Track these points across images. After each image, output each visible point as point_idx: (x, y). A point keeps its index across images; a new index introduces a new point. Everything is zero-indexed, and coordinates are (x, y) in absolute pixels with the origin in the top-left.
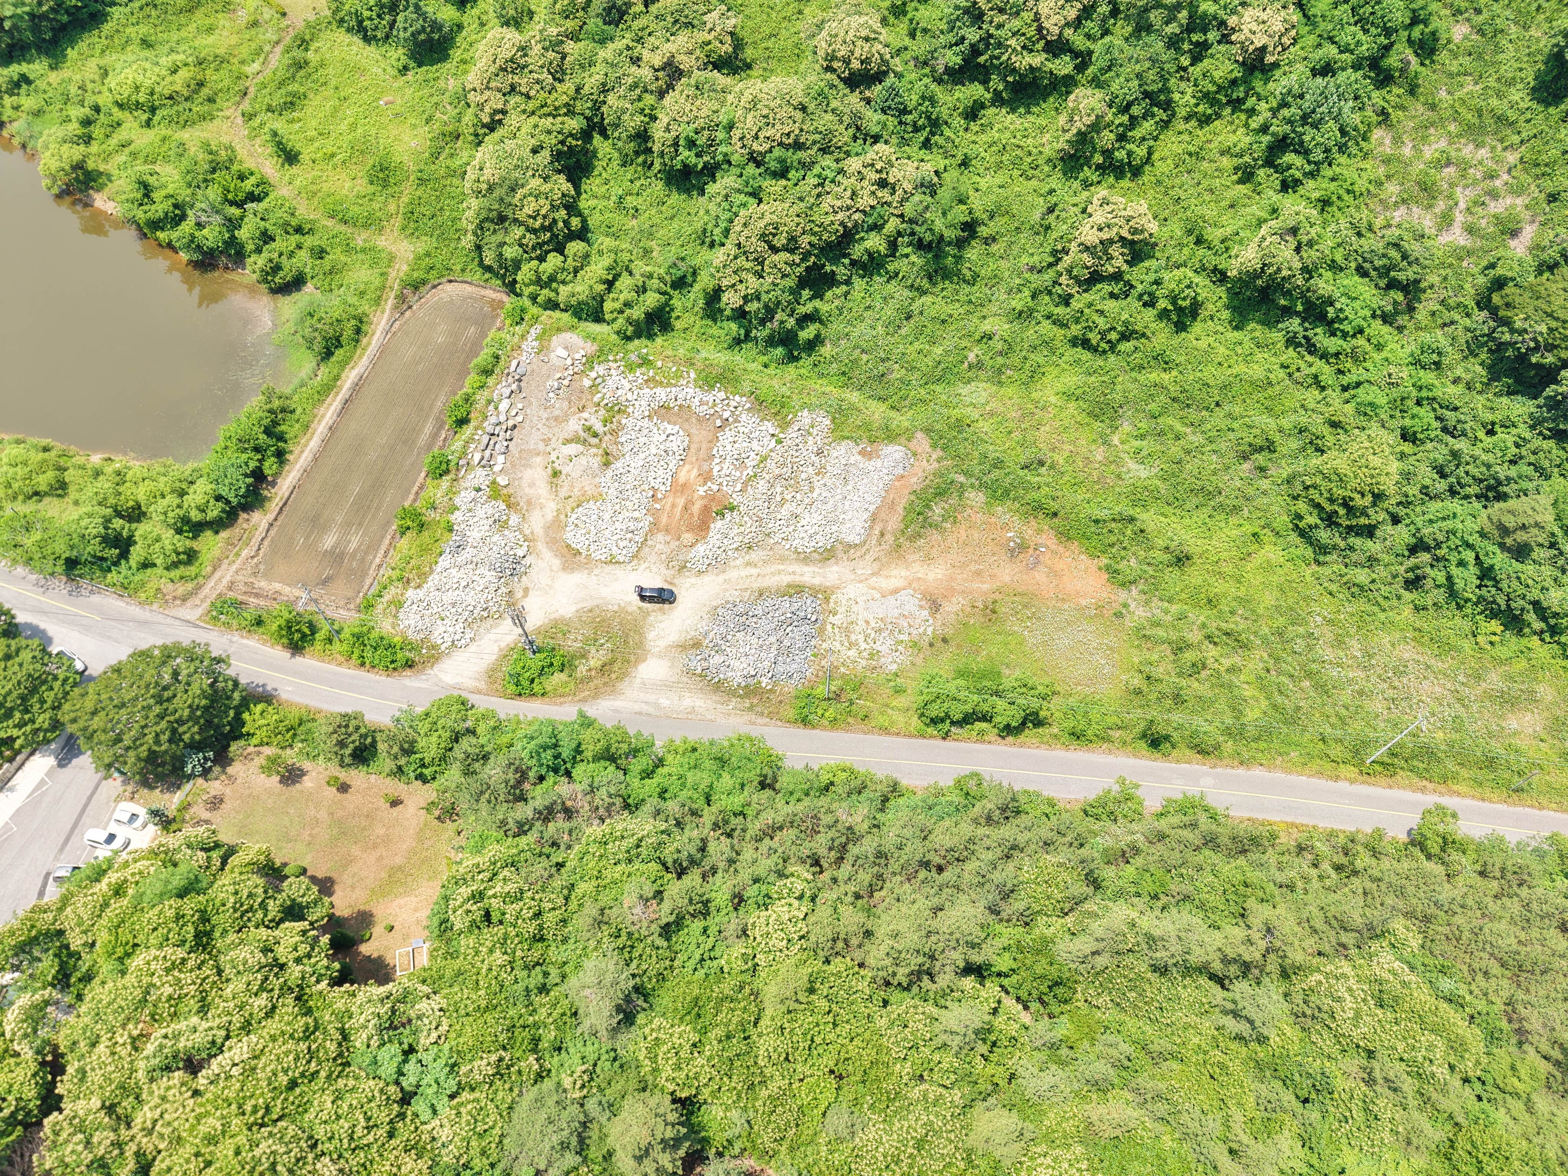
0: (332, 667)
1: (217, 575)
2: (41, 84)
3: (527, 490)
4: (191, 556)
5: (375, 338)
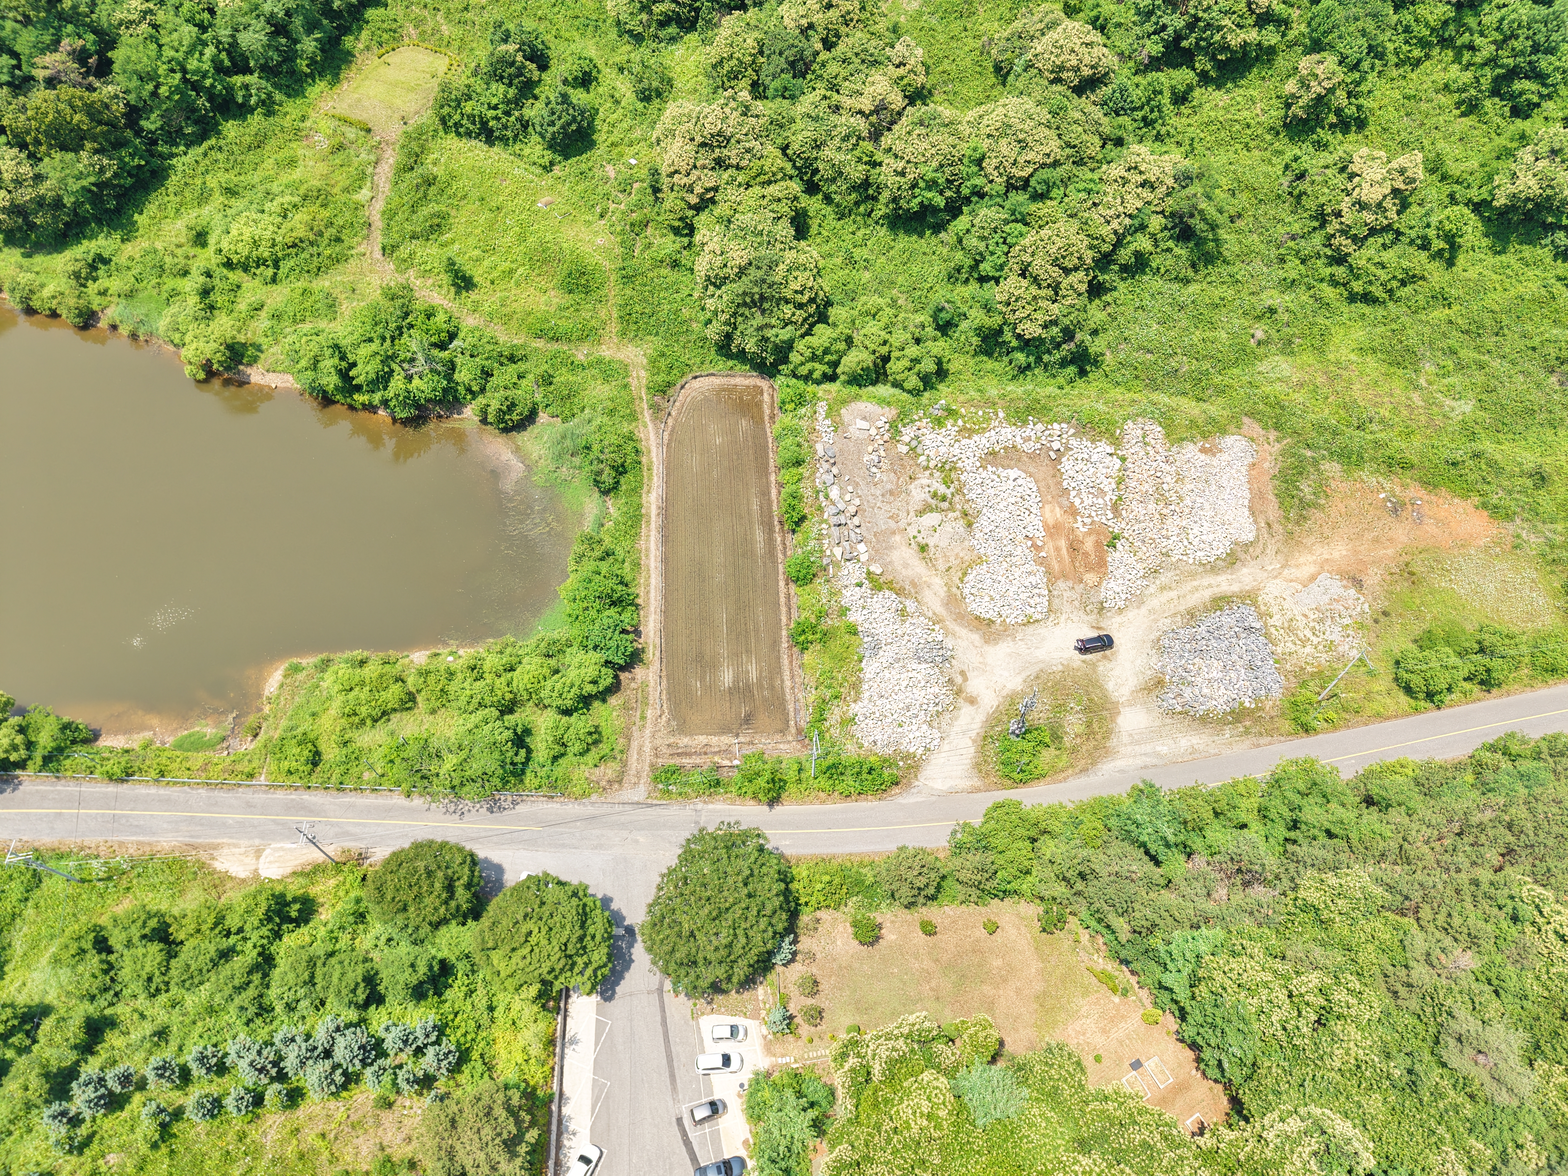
0: (818, 807)
1: (635, 745)
2: (121, 260)
3: (904, 572)
5: (654, 454)
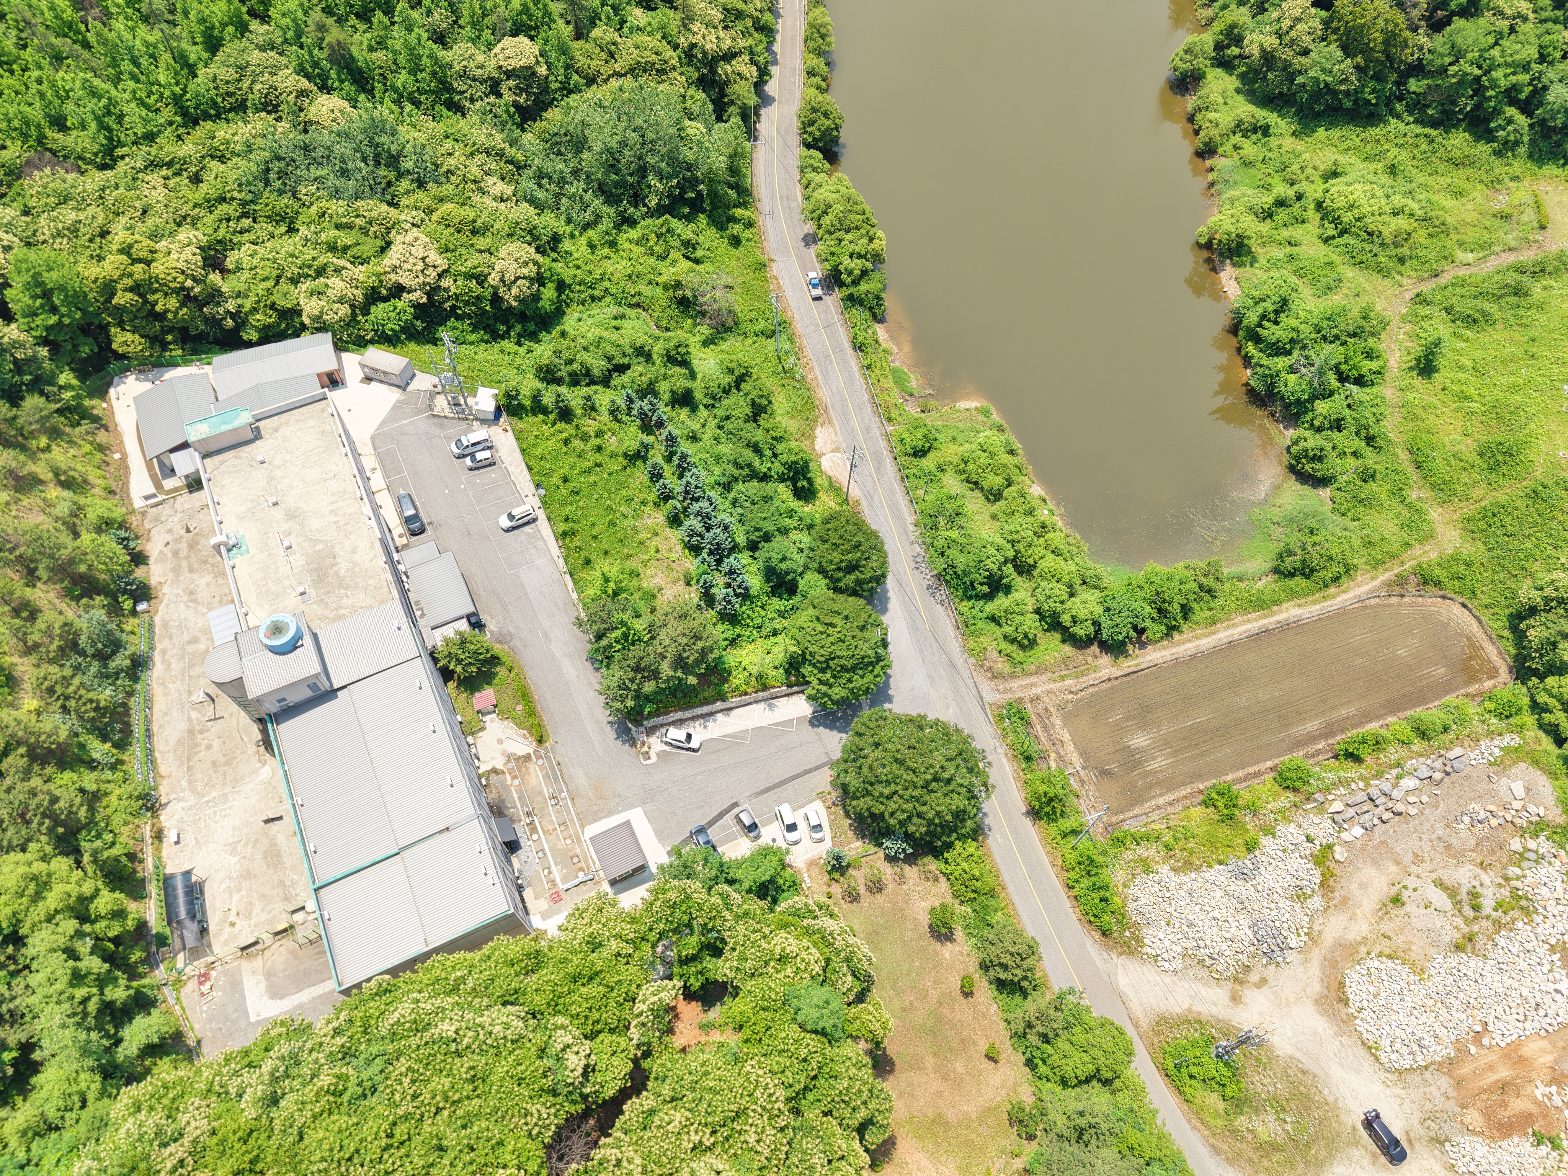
0: (1046, 860)
1: (1034, 679)
3: (1354, 887)
4: (1030, 644)
5: (1345, 596)
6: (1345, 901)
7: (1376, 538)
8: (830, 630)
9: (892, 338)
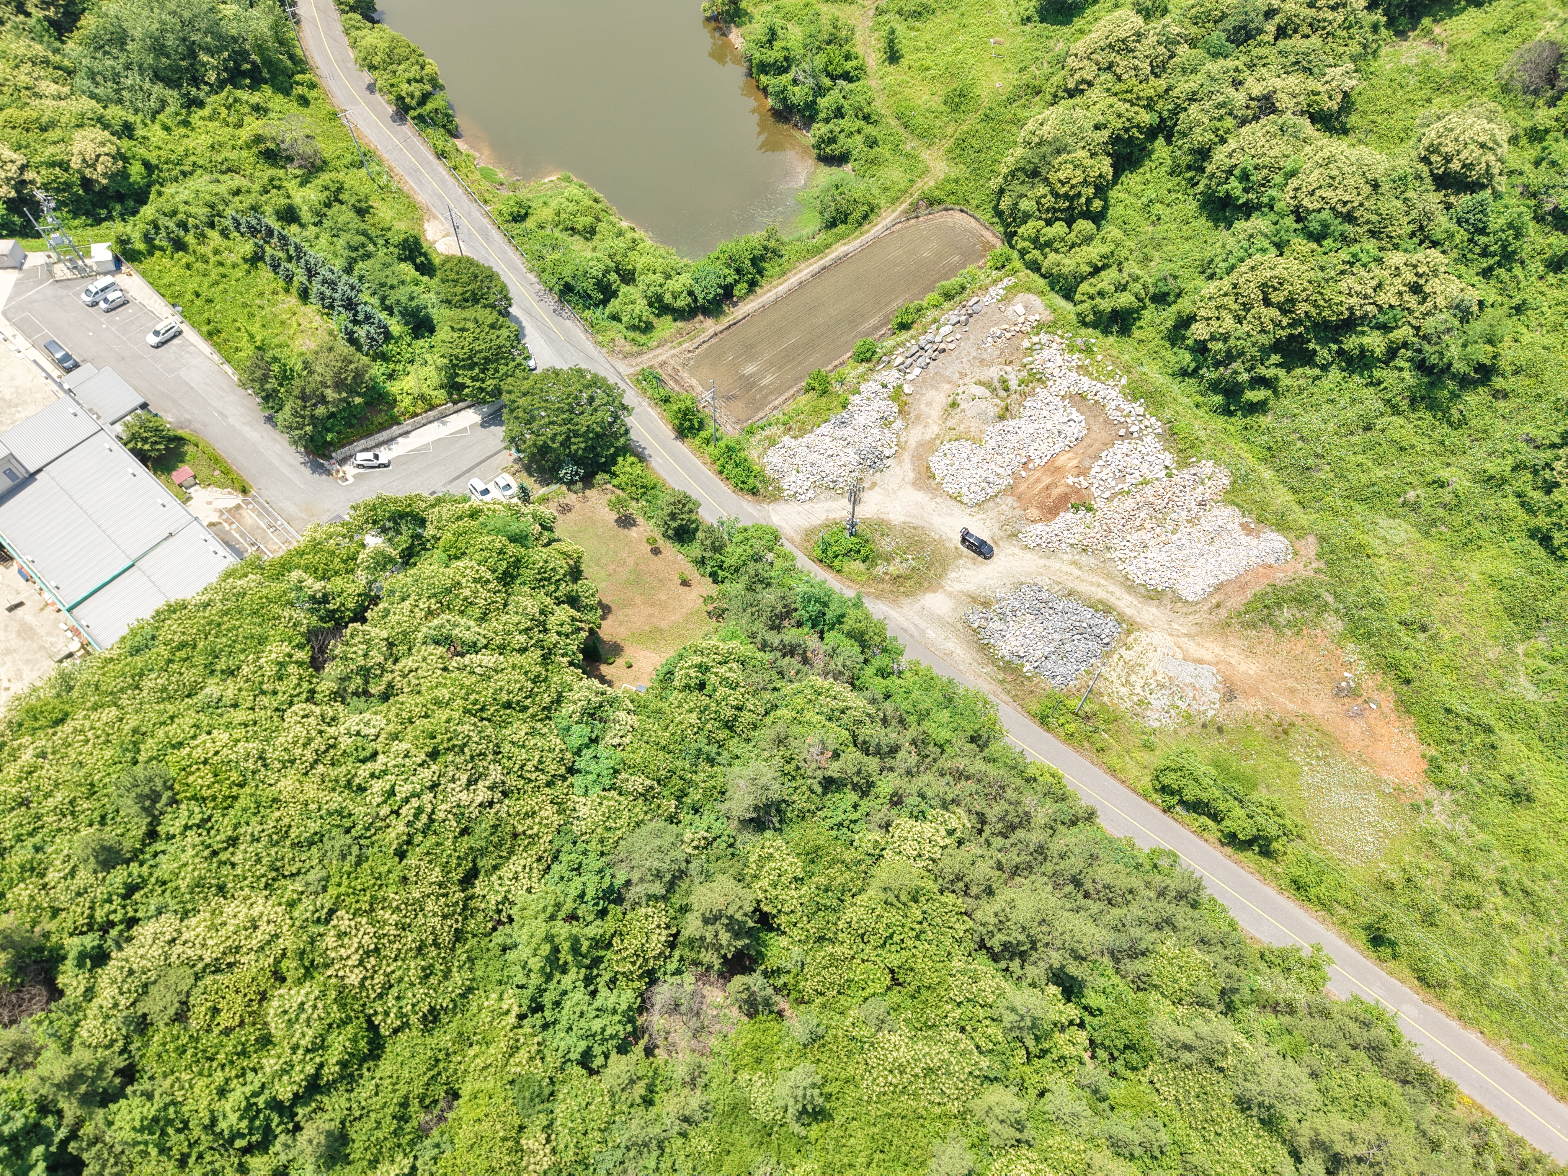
0: (699, 463)
1: (659, 351)
3: (923, 406)
4: (648, 328)
6: (918, 417)
7: (889, 184)
8: (465, 334)
9: (472, 147)
